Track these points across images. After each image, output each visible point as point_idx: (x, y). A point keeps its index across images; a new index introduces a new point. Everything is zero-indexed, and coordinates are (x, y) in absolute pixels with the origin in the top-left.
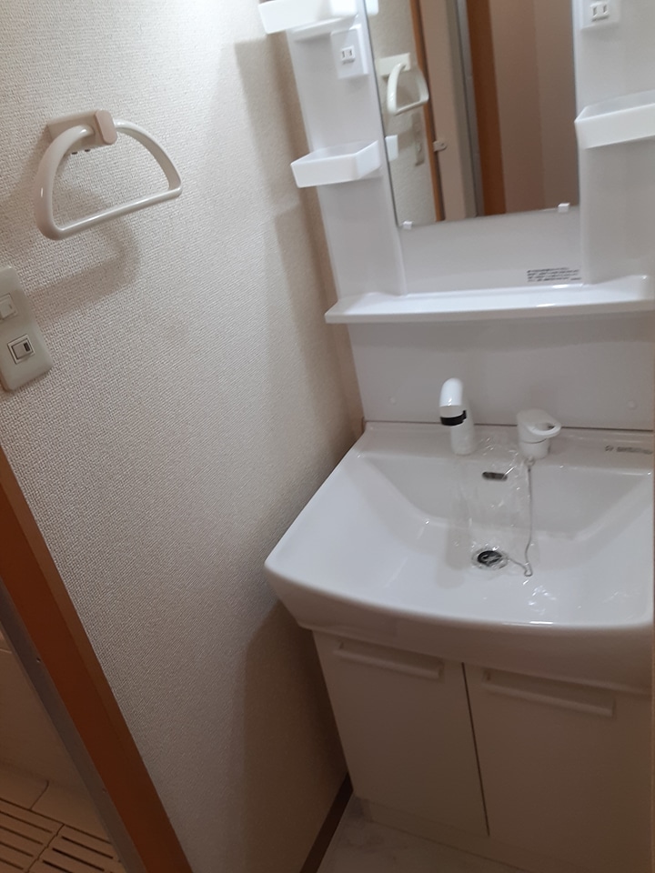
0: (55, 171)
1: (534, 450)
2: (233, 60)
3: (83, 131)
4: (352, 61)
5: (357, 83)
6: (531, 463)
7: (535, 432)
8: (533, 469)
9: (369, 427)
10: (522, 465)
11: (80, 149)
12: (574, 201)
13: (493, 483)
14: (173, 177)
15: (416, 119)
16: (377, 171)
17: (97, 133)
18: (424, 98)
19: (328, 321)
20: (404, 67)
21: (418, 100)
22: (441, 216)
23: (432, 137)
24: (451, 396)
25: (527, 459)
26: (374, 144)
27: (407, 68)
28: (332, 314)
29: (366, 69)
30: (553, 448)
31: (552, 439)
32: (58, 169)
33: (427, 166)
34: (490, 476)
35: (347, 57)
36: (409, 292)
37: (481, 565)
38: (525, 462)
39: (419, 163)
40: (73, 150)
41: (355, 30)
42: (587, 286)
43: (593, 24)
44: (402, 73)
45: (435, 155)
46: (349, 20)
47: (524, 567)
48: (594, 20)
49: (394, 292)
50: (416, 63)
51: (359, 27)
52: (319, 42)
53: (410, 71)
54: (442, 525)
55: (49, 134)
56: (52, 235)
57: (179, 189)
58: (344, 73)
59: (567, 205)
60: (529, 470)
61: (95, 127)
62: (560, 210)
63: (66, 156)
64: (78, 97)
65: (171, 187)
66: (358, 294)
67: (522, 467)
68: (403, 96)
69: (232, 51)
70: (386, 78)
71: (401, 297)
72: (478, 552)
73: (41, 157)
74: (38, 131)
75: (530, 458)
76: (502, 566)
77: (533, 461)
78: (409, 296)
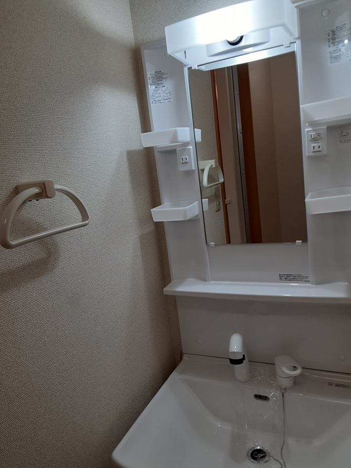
0: (16, 209)
1: (286, 383)
2: (125, 158)
3: (36, 190)
4: (187, 163)
5: (189, 173)
6: (284, 391)
7: (286, 371)
8: (285, 395)
9: (185, 357)
10: (278, 392)
11: (33, 199)
12: (305, 240)
13: (260, 402)
14: (85, 215)
15: (217, 190)
16: (197, 216)
17: (44, 191)
18: (222, 180)
19: (165, 293)
20: (212, 166)
21: (219, 181)
22: (229, 241)
23: (224, 197)
24: (236, 345)
25: (282, 388)
26: (196, 203)
27: (214, 166)
28: (168, 290)
29: (194, 167)
30: (297, 382)
31: (295, 377)
32: (18, 208)
33: (222, 212)
34: (258, 397)
35: (185, 161)
36: (212, 280)
37: (253, 460)
38: (280, 390)
39: (218, 210)
40: (29, 199)
41: (189, 149)
42: (314, 286)
43: (313, 154)
44: (211, 168)
45: (225, 206)
46: (187, 144)
47: (281, 463)
48: (313, 152)
49: (204, 279)
50: (218, 164)
51: (191, 148)
52: (171, 153)
53: (215, 168)
54: (228, 428)
55: (17, 190)
56: (7, 246)
57: (87, 222)
58: (182, 168)
59: (301, 241)
60: (283, 396)
61: (43, 188)
62: (297, 244)
63: (25, 202)
64: (37, 172)
65: (83, 221)
66: (182, 279)
67: (278, 394)
68: (211, 178)
69: (125, 154)
70: (203, 170)
71: (208, 282)
72: (251, 449)
73: (10, 202)
74: (11, 188)
75: (283, 388)
76: (266, 462)
77: (285, 389)
78: (212, 282)
